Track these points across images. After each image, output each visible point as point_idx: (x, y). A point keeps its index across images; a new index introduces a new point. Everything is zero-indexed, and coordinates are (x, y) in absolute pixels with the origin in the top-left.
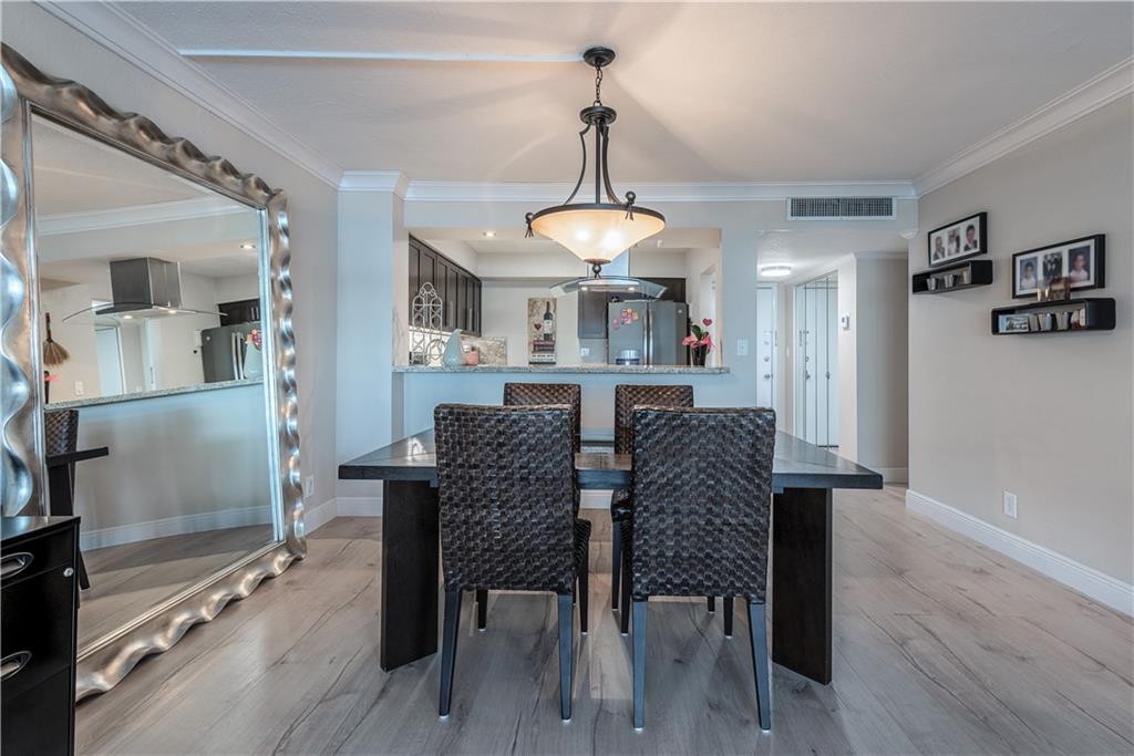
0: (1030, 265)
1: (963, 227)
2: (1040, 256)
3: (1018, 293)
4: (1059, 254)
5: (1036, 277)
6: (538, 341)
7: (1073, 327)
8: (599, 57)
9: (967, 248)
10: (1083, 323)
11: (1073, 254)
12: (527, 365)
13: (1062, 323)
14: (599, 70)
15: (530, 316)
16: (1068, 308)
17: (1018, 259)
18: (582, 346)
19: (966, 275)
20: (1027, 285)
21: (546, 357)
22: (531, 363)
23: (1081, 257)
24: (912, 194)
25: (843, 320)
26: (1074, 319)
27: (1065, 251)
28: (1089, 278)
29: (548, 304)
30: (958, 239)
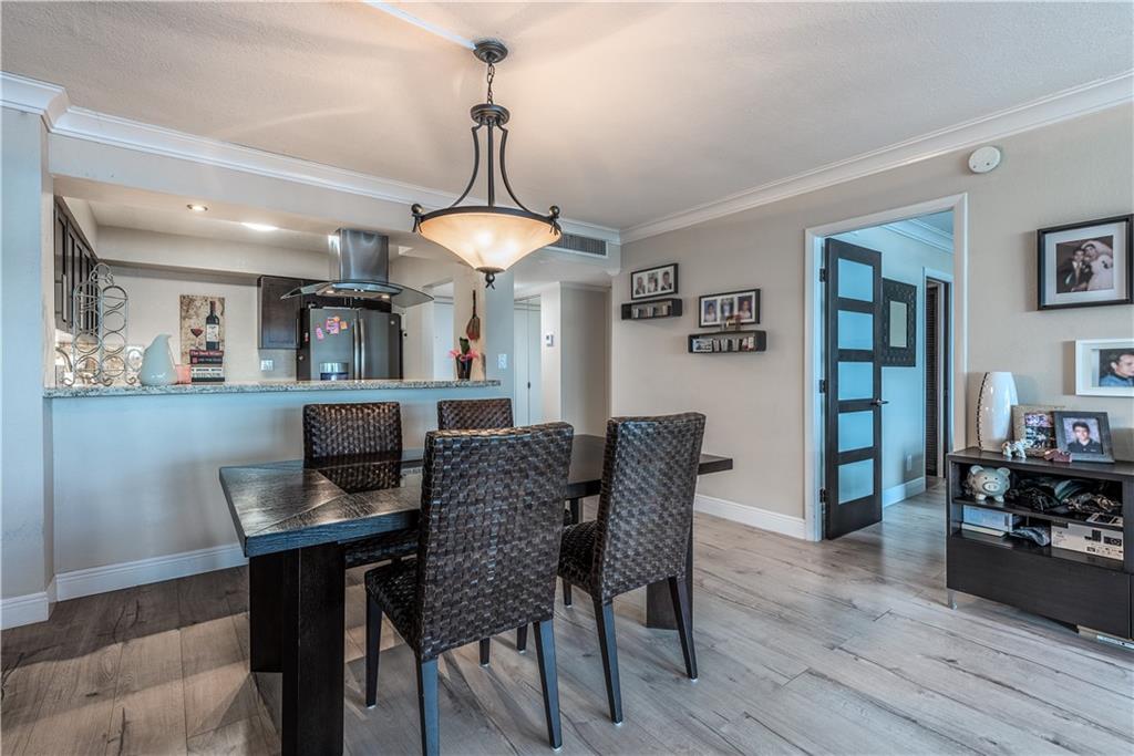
0: (710, 305)
1: (660, 272)
2: (719, 299)
3: (703, 324)
4: (732, 299)
5: (715, 313)
6: (197, 351)
7: (742, 349)
8: (490, 52)
9: (663, 289)
10: (751, 346)
11: (741, 300)
13: (736, 346)
14: (490, 65)
16: (740, 336)
17: (703, 300)
18: (262, 358)
19: (664, 309)
20: (708, 320)
21: (210, 371)
23: (746, 303)
24: (617, 241)
25: (548, 338)
26: (744, 343)
27: (736, 297)
28: (751, 317)
29: (212, 304)
30: (656, 281)
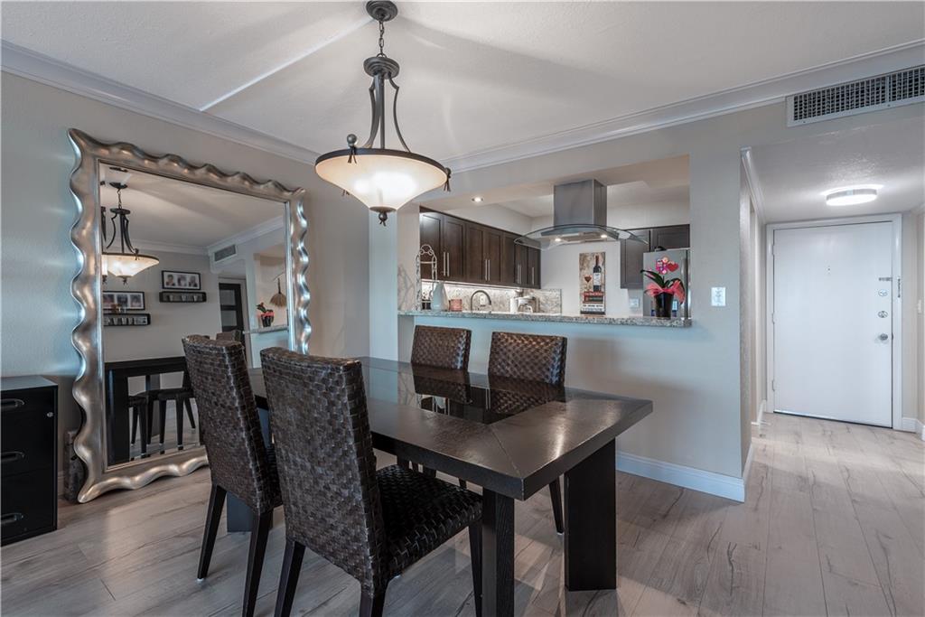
6: (588, 292)
12: (579, 315)
14: (381, 23)
15: (581, 269)
22: (582, 313)
29: (597, 258)
